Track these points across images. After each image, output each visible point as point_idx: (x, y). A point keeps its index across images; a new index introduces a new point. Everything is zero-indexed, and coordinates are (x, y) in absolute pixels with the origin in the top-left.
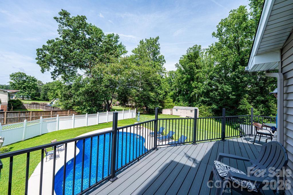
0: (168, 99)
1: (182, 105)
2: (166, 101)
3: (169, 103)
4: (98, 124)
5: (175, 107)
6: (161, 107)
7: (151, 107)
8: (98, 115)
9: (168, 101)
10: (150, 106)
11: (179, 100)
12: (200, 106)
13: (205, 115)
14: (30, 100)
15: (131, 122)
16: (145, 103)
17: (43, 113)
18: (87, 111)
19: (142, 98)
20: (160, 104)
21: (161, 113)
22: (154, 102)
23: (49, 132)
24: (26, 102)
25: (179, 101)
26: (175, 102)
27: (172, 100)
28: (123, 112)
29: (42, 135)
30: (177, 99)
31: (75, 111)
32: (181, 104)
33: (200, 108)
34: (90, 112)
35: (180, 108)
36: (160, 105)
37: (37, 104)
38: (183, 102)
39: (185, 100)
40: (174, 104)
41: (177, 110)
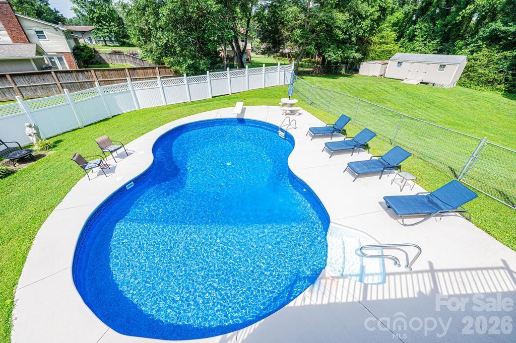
0: (384, 33)
1: (418, 51)
2: (375, 39)
3: (384, 43)
4: (211, 97)
5: (398, 56)
6: (358, 55)
7: (333, 55)
8: (208, 78)
9: (382, 37)
10: (331, 53)
11: (415, 36)
12: (472, 52)
13: (480, 77)
14: (118, 46)
15: (280, 93)
16: (318, 47)
17: (113, 72)
18: (189, 67)
19: (313, 31)
20: (357, 47)
21: (357, 71)
22: (344, 42)
23: (124, 112)
24: (103, 50)
25: (412, 38)
26: (399, 43)
27: (394, 35)
28: (263, 70)
29: (113, 117)
30: (410, 34)
31: (168, 68)
32: (415, 47)
33: (471, 57)
34: (195, 70)
35: (412, 59)
36: (357, 51)
37: (120, 53)
38: (425, 40)
39: (430, 35)
40: (397, 48)
41: (400, 63)
